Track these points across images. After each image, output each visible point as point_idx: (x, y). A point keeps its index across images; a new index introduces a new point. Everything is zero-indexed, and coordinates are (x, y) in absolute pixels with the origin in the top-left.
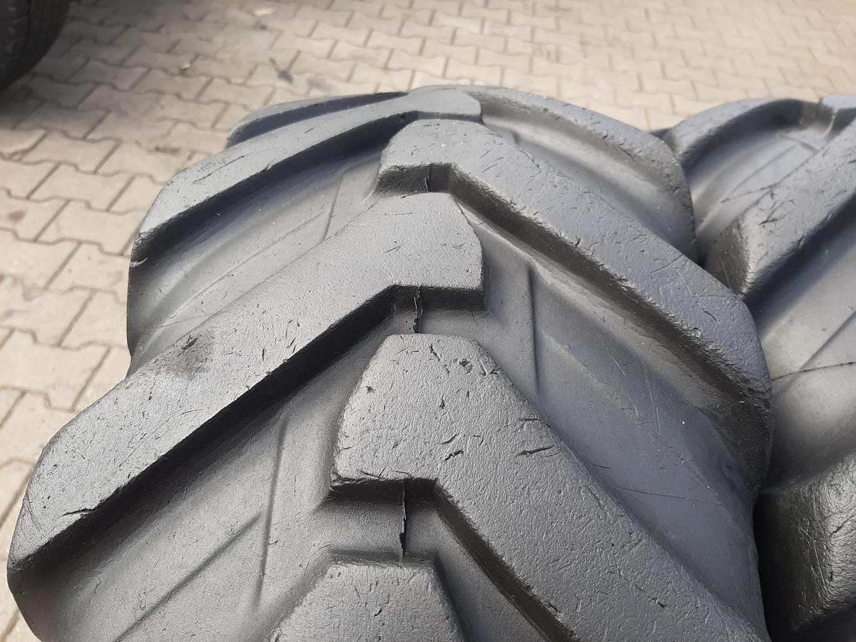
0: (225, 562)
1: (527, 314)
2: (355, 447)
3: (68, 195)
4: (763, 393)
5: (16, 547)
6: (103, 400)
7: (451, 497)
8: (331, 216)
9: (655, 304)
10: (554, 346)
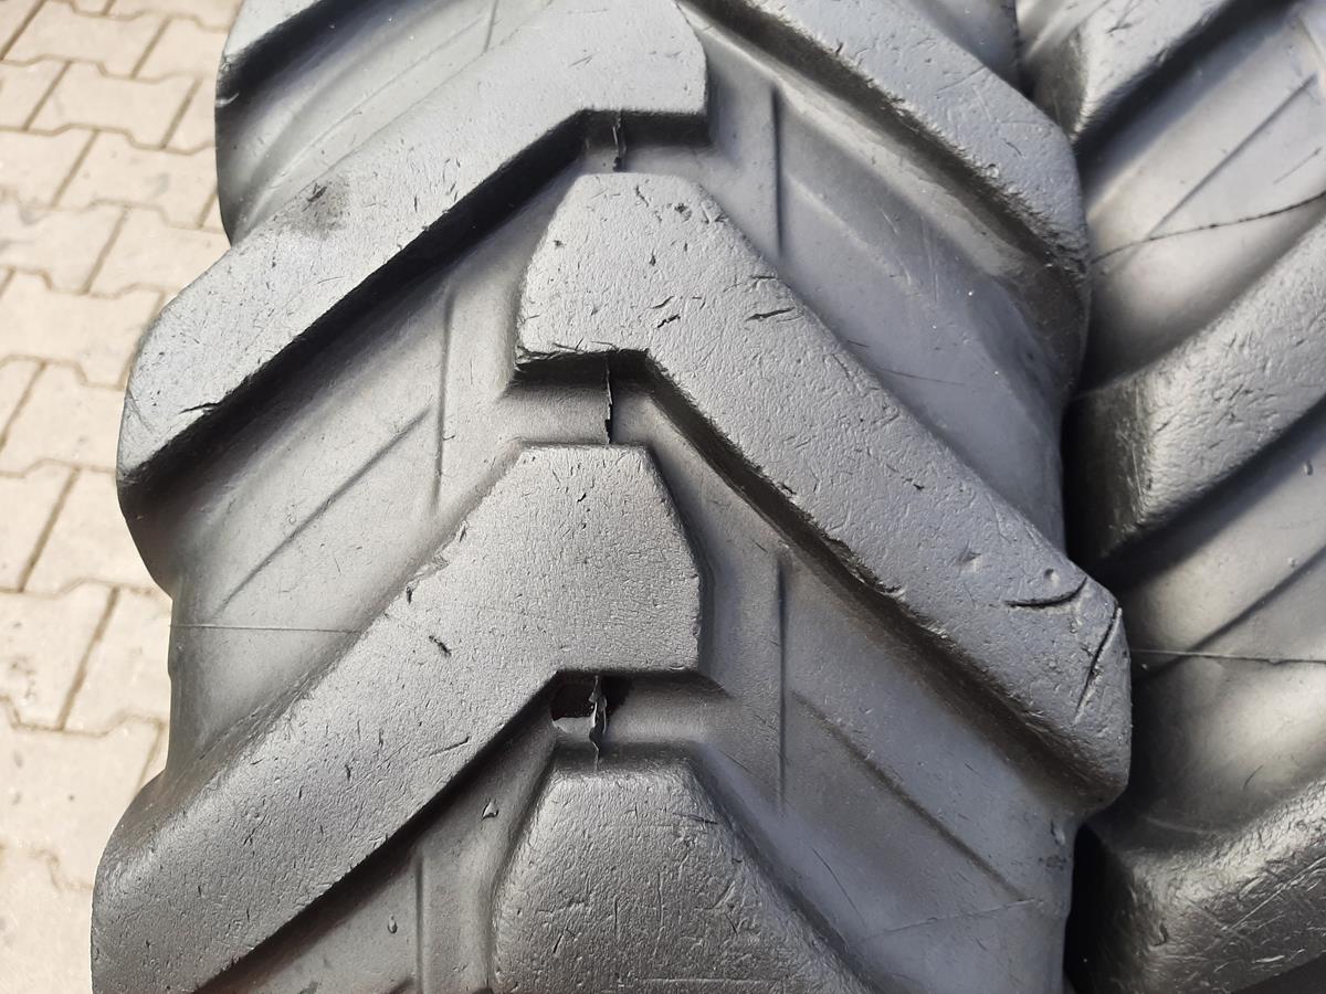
0: (389, 463)
1: (769, 152)
2: (544, 315)
3: (69, 53)
4: (1076, 251)
5: (125, 454)
6: (212, 271)
7: (665, 370)
8: (492, 23)
9: (940, 132)
10: (805, 196)
